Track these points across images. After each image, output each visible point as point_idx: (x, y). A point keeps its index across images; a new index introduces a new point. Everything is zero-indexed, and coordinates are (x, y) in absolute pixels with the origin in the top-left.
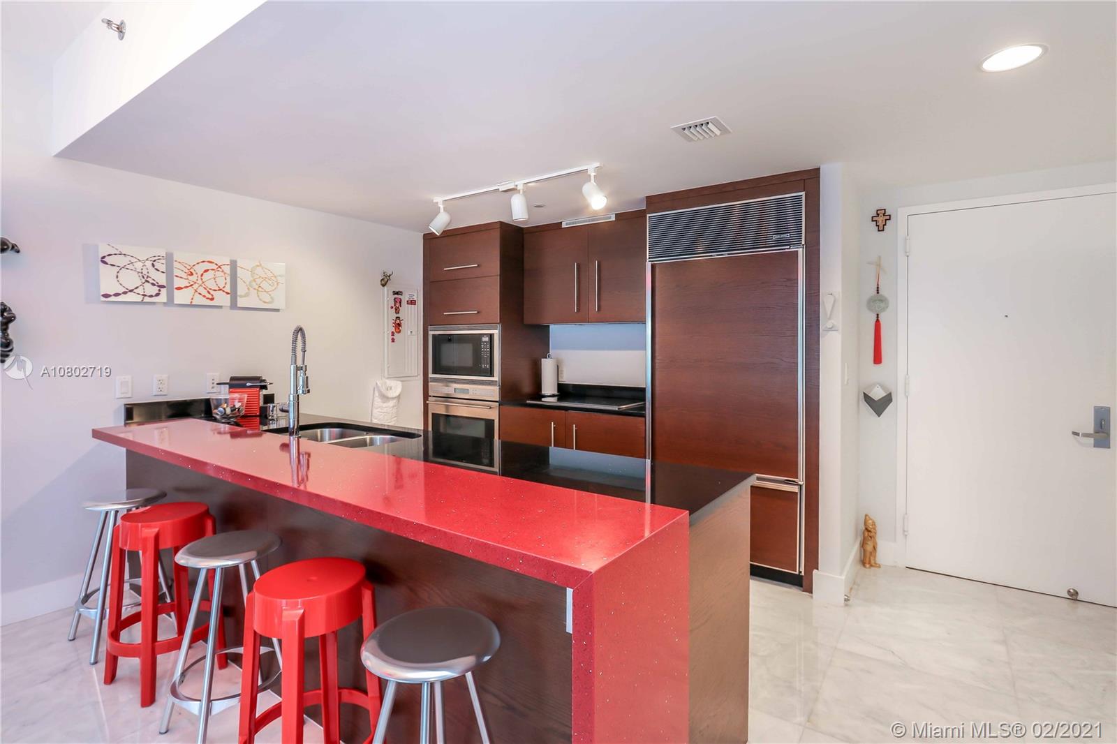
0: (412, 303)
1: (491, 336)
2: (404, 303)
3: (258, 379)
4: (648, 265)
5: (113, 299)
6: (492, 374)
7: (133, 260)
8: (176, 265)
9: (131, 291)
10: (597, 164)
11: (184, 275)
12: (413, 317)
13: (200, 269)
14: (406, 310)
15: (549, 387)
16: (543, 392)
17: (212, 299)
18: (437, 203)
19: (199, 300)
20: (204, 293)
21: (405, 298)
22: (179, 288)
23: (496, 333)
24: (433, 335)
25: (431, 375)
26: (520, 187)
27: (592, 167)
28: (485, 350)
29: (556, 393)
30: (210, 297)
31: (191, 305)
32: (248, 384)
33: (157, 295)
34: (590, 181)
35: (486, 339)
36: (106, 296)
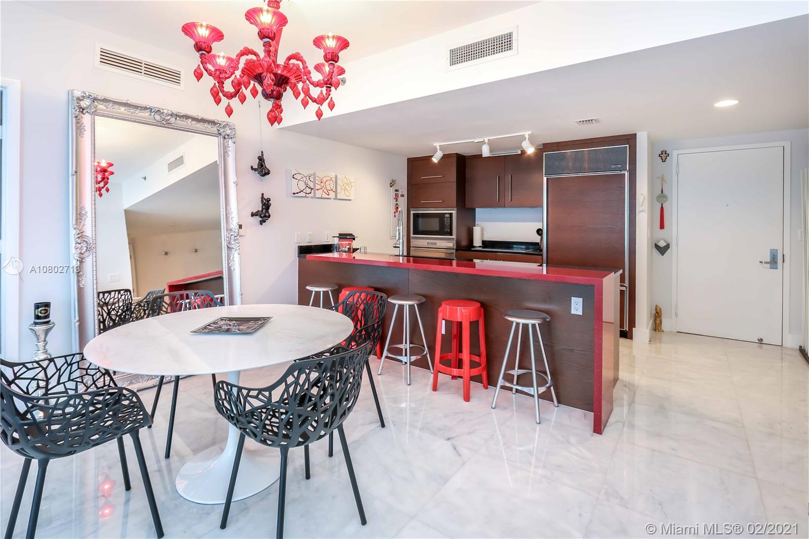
0: (402, 196)
1: (451, 214)
2: (399, 196)
3: (351, 235)
4: (545, 179)
5: (296, 195)
6: (451, 235)
7: (303, 176)
8: (317, 178)
9: (302, 191)
10: (530, 132)
11: (319, 183)
12: (403, 202)
13: (324, 180)
14: (400, 198)
15: (477, 243)
16: (474, 245)
17: (329, 195)
18: (436, 146)
19: (325, 196)
20: (326, 192)
21: (400, 193)
22: (318, 190)
23: (454, 212)
24: (414, 214)
25: (412, 235)
26: (486, 141)
27: (527, 134)
28: (447, 222)
29: (481, 245)
30: (328, 193)
31: (321, 198)
32: (348, 237)
33: (311, 193)
34: (526, 140)
35: (447, 216)
36: (294, 194)
